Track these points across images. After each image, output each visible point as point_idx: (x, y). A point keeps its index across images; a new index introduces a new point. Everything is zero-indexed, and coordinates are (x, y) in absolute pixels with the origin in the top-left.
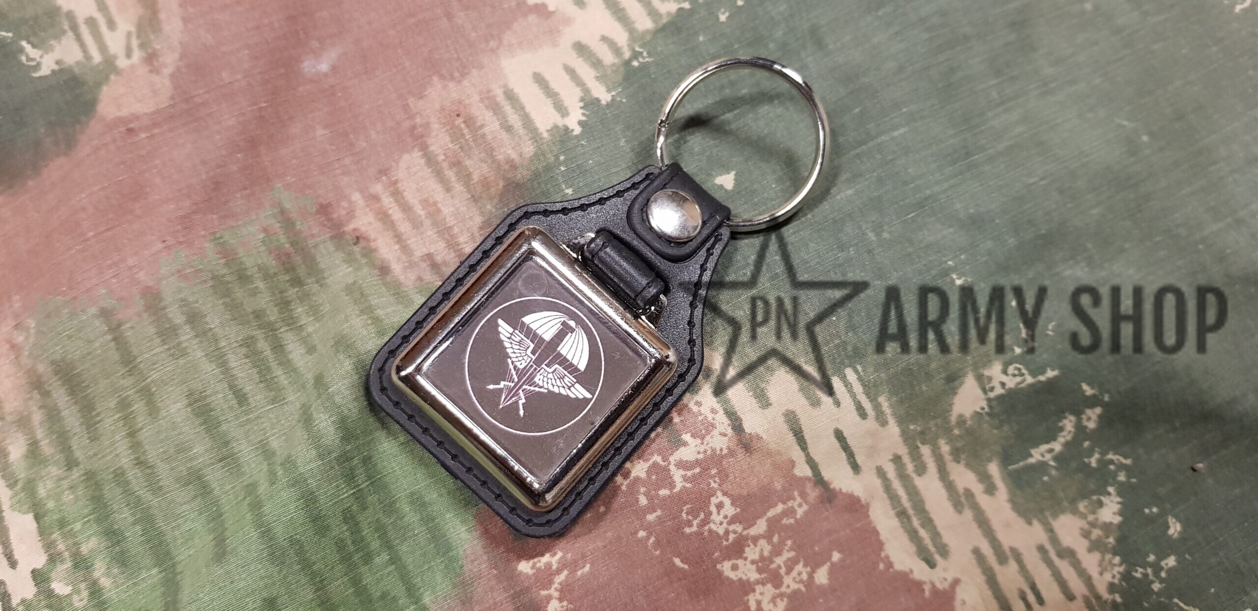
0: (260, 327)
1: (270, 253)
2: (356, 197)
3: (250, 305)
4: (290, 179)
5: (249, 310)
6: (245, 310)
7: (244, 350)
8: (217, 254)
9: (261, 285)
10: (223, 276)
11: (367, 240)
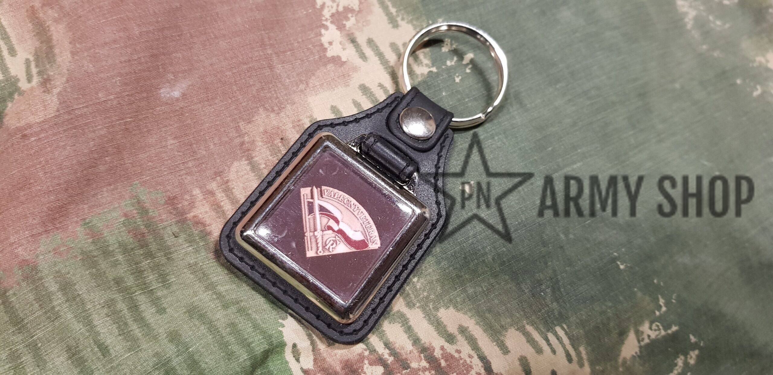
0: (120, 291)
1: (129, 232)
2: (197, 192)
3: (111, 274)
4: (145, 178)
5: (110, 278)
6: (107, 277)
7: (105, 310)
8: (86, 235)
9: (120, 257)
10: (90, 252)
11: (204, 225)
